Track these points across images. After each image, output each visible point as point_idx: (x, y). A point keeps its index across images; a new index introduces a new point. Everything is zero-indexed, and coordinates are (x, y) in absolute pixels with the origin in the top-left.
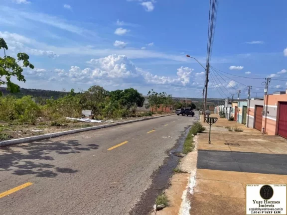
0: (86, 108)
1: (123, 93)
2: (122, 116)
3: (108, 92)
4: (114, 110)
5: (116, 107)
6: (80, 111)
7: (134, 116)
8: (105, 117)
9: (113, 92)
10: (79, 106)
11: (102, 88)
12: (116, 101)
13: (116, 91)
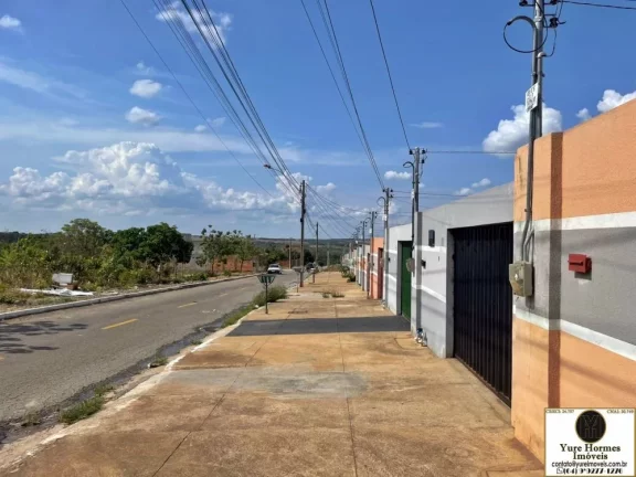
0: (59, 269)
1: (145, 234)
2: (139, 282)
3: (110, 233)
4: (121, 271)
5: (128, 265)
6: (47, 276)
7: (165, 282)
8: (102, 285)
9: (121, 233)
10: (43, 266)
11: (96, 224)
12: (127, 252)
13: (127, 232)
